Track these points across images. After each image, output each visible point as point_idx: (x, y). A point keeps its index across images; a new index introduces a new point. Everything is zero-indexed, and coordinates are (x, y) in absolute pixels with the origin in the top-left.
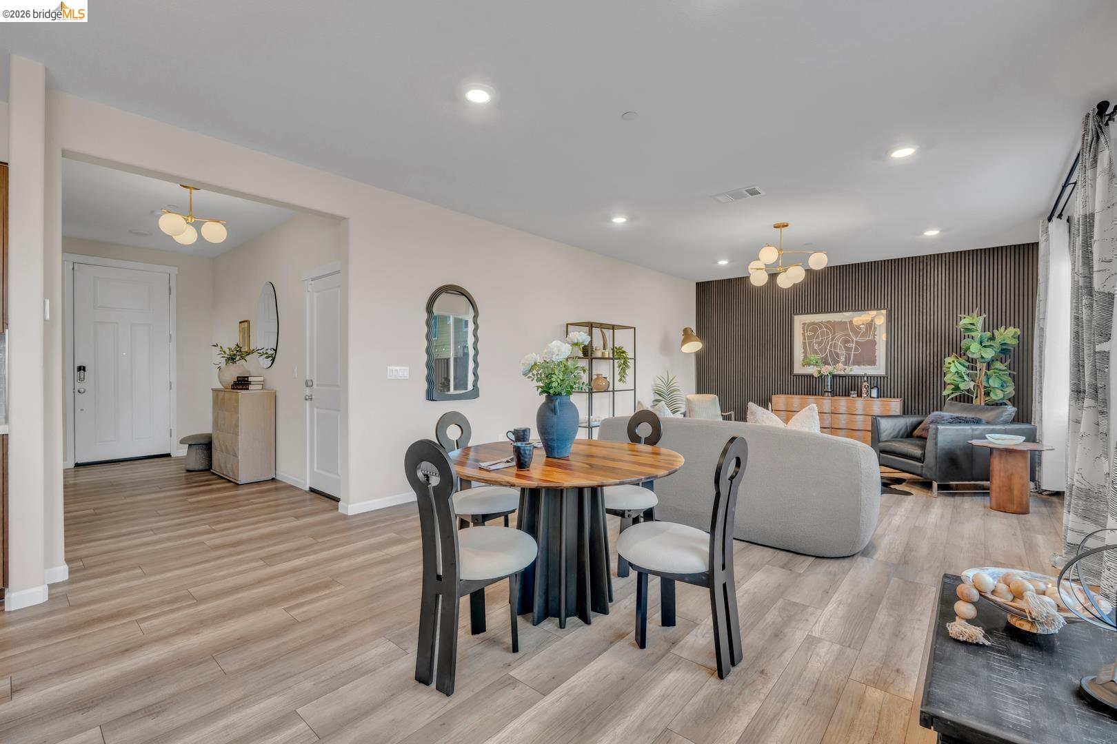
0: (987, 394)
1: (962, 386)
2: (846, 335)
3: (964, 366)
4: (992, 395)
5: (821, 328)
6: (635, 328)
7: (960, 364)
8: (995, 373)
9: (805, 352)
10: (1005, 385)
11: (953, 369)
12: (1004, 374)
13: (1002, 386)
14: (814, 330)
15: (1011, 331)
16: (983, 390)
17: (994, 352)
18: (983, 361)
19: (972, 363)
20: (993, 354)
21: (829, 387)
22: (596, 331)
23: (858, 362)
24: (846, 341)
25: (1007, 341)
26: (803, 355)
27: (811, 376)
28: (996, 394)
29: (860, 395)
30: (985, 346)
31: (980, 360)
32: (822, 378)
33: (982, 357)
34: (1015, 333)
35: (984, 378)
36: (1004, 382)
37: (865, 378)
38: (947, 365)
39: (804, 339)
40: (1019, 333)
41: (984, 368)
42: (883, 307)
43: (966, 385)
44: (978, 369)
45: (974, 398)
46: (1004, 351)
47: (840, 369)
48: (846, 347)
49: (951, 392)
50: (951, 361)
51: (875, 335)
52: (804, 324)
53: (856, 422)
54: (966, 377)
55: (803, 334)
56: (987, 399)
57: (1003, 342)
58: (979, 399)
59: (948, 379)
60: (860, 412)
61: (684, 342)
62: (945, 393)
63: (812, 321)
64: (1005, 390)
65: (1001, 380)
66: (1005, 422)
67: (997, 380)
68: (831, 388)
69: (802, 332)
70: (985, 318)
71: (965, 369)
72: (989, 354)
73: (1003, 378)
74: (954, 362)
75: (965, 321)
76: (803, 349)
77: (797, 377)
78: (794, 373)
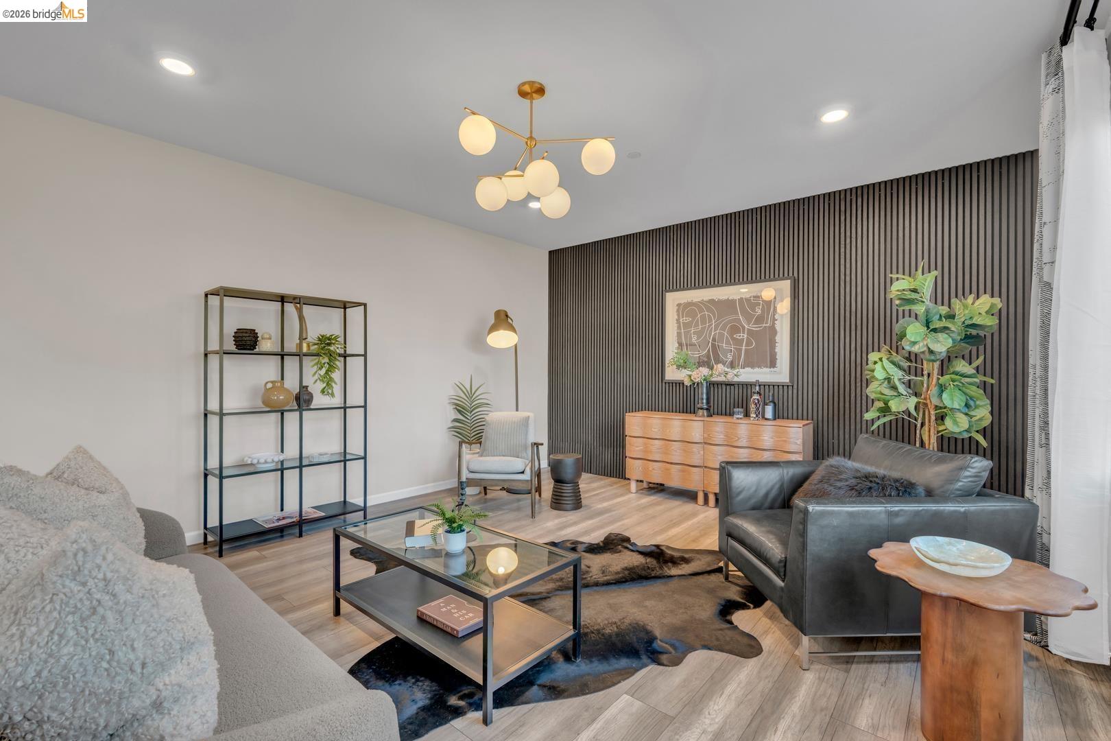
0: (941, 418)
1: (895, 406)
2: (735, 320)
3: (900, 367)
4: (948, 423)
5: (701, 310)
6: (365, 305)
7: (893, 363)
8: (953, 381)
9: (680, 347)
10: (972, 403)
11: (879, 374)
12: (971, 384)
13: (967, 405)
14: (692, 314)
15: (985, 302)
16: (933, 412)
17: (950, 341)
18: (933, 358)
19: (913, 364)
20: (949, 343)
21: (705, 401)
22: (290, 308)
23: (749, 364)
24: (735, 329)
25: (978, 320)
26: (676, 352)
28: (955, 423)
29: (747, 415)
30: (935, 330)
31: (927, 356)
32: (695, 386)
33: (931, 352)
34: (992, 306)
35: (934, 390)
36: (971, 398)
37: (757, 388)
38: (871, 365)
39: (679, 327)
40: (1000, 305)
41: (936, 372)
42: (786, 275)
43: (903, 404)
44: (925, 373)
45: (919, 426)
46: (972, 337)
47: (720, 373)
48: (734, 339)
49: (878, 414)
50: (877, 359)
51: (775, 320)
52: (679, 305)
54: (901, 389)
55: (678, 321)
56: (941, 428)
57: (970, 322)
58: (926, 428)
59: (872, 390)
60: (743, 443)
62: (868, 416)
63: (690, 300)
64: (972, 413)
65: (965, 394)
66: (966, 495)
67: (958, 393)
68: (707, 403)
69: (676, 317)
70: (936, 277)
71: (900, 373)
72: (942, 345)
73: (968, 391)
74: (881, 359)
75: (901, 285)
76: (678, 343)
77: (671, 384)
78: (666, 378)
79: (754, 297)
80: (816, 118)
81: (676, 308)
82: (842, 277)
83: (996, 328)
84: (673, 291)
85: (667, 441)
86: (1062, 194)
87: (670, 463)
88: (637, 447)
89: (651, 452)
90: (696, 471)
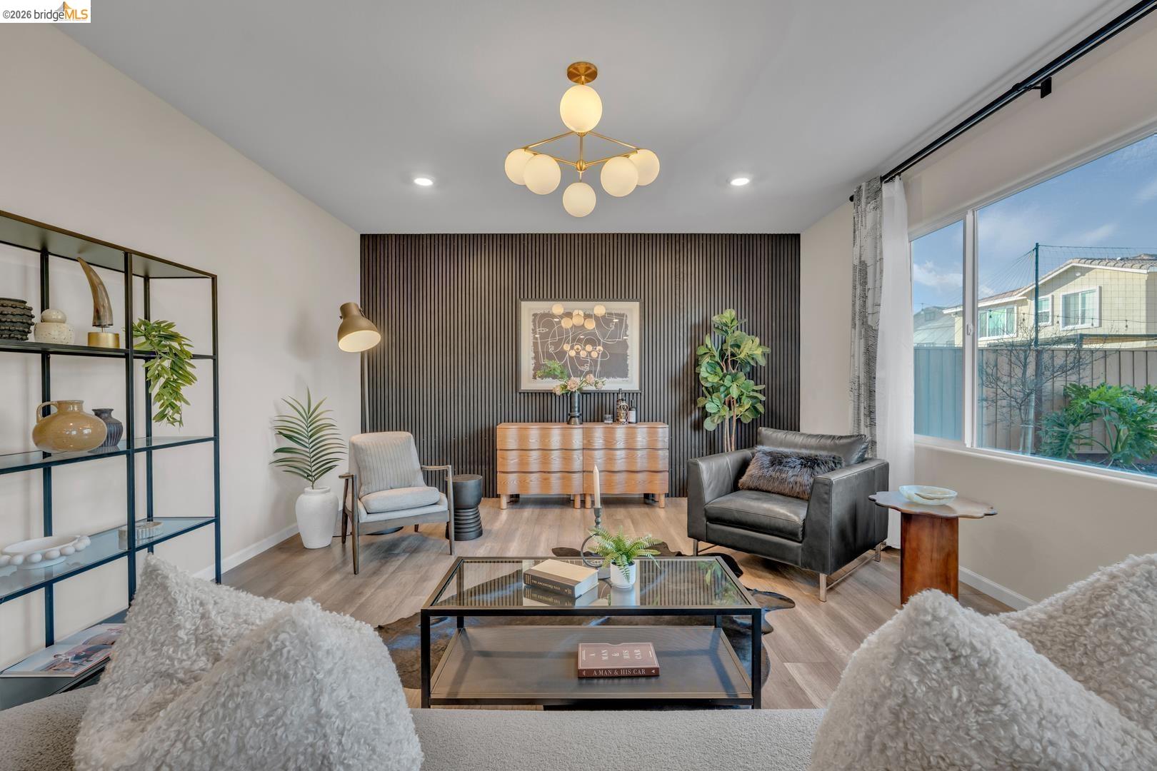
2: (589, 334)
5: (558, 322)
6: (214, 278)
9: (536, 358)
14: (549, 325)
21: (577, 409)
23: (606, 373)
24: (589, 342)
26: (533, 362)
27: (550, 394)
29: (617, 420)
32: (567, 395)
37: (622, 396)
39: (535, 337)
42: (635, 297)
47: (590, 383)
51: (624, 335)
52: (535, 315)
53: (615, 460)
55: (534, 331)
61: (342, 331)
63: (546, 311)
68: (579, 411)
69: (532, 327)
76: (534, 352)
77: (526, 394)
78: (522, 388)
79: (609, 315)
80: (728, 181)
81: (532, 318)
82: (678, 305)
83: (770, 352)
84: (528, 299)
85: (545, 450)
86: (881, 271)
87: (549, 472)
88: (512, 460)
89: (527, 464)
90: (576, 476)
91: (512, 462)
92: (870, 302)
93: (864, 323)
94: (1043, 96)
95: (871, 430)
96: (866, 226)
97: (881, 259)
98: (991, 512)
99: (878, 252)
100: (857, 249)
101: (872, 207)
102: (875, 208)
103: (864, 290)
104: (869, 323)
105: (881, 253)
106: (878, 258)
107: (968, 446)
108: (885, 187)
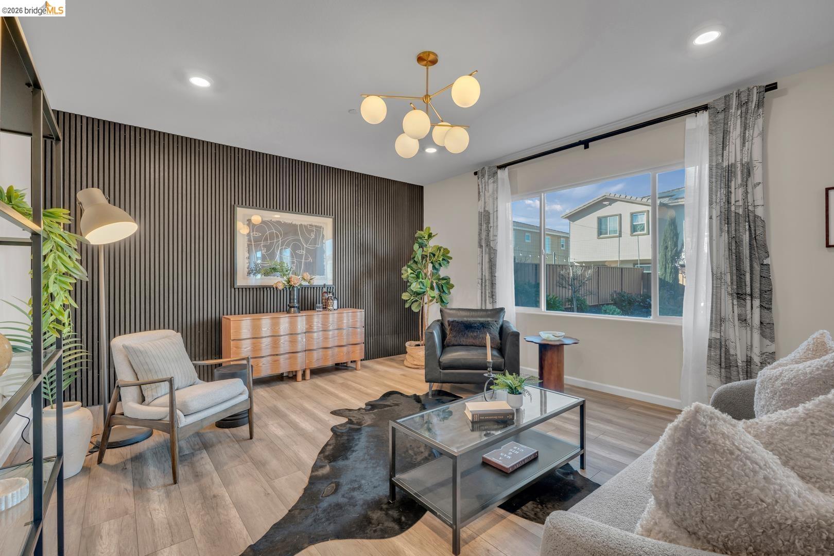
2: (296, 240)
5: (270, 229)
9: (250, 257)
21: (295, 301)
24: (297, 248)
26: (247, 261)
27: (263, 288)
39: (249, 240)
42: (329, 215)
51: (323, 243)
52: (249, 220)
55: (248, 235)
69: (246, 233)
76: (248, 252)
77: (240, 290)
78: (238, 284)
79: (310, 225)
81: (247, 222)
84: (242, 206)
85: (275, 337)
86: (497, 218)
87: (277, 355)
88: (245, 348)
89: (260, 350)
90: (299, 355)
91: (245, 350)
92: (491, 234)
93: (488, 245)
94: (585, 148)
95: (493, 305)
96: (488, 191)
97: (497, 211)
98: (576, 342)
99: (495, 206)
100: (481, 203)
101: (492, 181)
102: (494, 182)
103: (488, 227)
104: (492, 245)
105: (497, 207)
106: (495, 210)
107: (543, 310)
108: (499, 172)
